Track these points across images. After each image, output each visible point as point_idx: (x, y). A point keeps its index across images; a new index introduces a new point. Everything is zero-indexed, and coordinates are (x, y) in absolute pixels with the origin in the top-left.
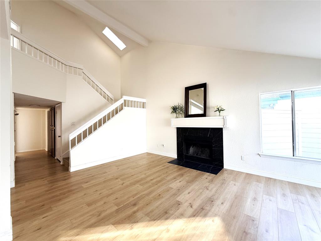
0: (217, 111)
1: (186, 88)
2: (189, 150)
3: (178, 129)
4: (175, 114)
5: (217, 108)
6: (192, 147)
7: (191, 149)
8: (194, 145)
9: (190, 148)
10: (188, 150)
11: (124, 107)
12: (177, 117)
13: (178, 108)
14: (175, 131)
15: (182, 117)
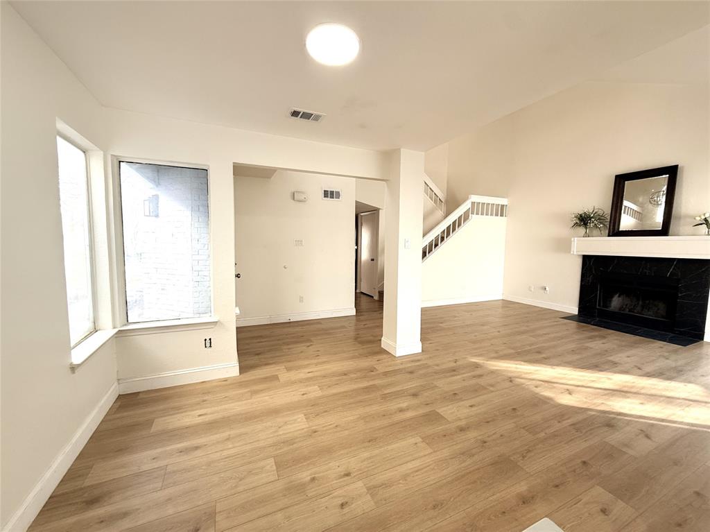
0: (701, 224)
1: (617, 177)
2: (610, 301)
3: (586, 259)
4: (582, 230)
5: (703, 217)
6: (618, 295)
7: (614, 299)
8: (623, 292)
9: (612, 297)
10: (607, 299)
11: (470, 215)
12: (586, 235)
13: (592, 217)
14: (579, 262)
15: (601, 235)
